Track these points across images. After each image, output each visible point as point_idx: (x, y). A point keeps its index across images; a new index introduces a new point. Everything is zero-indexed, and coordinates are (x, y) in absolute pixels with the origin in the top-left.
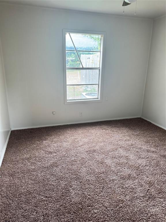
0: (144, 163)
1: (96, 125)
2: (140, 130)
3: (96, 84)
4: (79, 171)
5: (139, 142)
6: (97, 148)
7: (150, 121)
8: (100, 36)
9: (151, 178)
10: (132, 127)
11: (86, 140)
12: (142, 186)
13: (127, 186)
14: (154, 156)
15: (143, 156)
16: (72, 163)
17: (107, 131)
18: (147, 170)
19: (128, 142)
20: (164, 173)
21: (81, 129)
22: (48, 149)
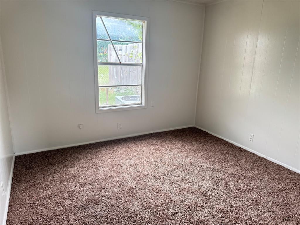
0: (211, 185)
1: (141, 140)
2: (196, 143)
3: (138, 85)
4: (129, 207)
5: (199, 159)
6: (148, 171)
7: (207, 131)
8: (141, 22)
9: (222, 205)
10: (186, 140)
11: (131, 162)
12: (214, 216)
13: (196, 219)
14: (220, 175)
15: (208, 177)
16: (117, 196)
17: (157, 147)
18: (216, 194)
19: (185, 160)
20: (235, 196)
21: (121, 146)
22: (78, 180)
